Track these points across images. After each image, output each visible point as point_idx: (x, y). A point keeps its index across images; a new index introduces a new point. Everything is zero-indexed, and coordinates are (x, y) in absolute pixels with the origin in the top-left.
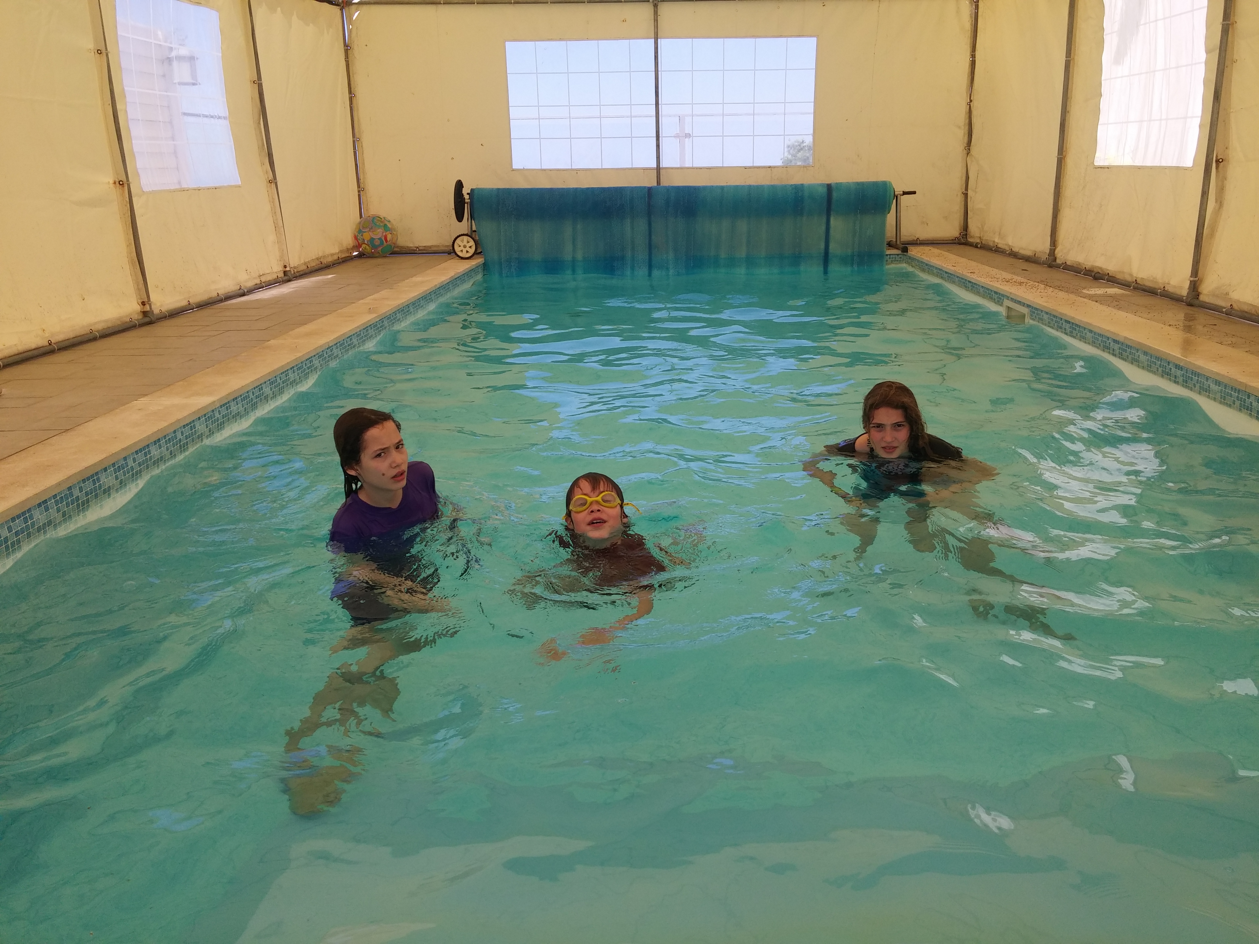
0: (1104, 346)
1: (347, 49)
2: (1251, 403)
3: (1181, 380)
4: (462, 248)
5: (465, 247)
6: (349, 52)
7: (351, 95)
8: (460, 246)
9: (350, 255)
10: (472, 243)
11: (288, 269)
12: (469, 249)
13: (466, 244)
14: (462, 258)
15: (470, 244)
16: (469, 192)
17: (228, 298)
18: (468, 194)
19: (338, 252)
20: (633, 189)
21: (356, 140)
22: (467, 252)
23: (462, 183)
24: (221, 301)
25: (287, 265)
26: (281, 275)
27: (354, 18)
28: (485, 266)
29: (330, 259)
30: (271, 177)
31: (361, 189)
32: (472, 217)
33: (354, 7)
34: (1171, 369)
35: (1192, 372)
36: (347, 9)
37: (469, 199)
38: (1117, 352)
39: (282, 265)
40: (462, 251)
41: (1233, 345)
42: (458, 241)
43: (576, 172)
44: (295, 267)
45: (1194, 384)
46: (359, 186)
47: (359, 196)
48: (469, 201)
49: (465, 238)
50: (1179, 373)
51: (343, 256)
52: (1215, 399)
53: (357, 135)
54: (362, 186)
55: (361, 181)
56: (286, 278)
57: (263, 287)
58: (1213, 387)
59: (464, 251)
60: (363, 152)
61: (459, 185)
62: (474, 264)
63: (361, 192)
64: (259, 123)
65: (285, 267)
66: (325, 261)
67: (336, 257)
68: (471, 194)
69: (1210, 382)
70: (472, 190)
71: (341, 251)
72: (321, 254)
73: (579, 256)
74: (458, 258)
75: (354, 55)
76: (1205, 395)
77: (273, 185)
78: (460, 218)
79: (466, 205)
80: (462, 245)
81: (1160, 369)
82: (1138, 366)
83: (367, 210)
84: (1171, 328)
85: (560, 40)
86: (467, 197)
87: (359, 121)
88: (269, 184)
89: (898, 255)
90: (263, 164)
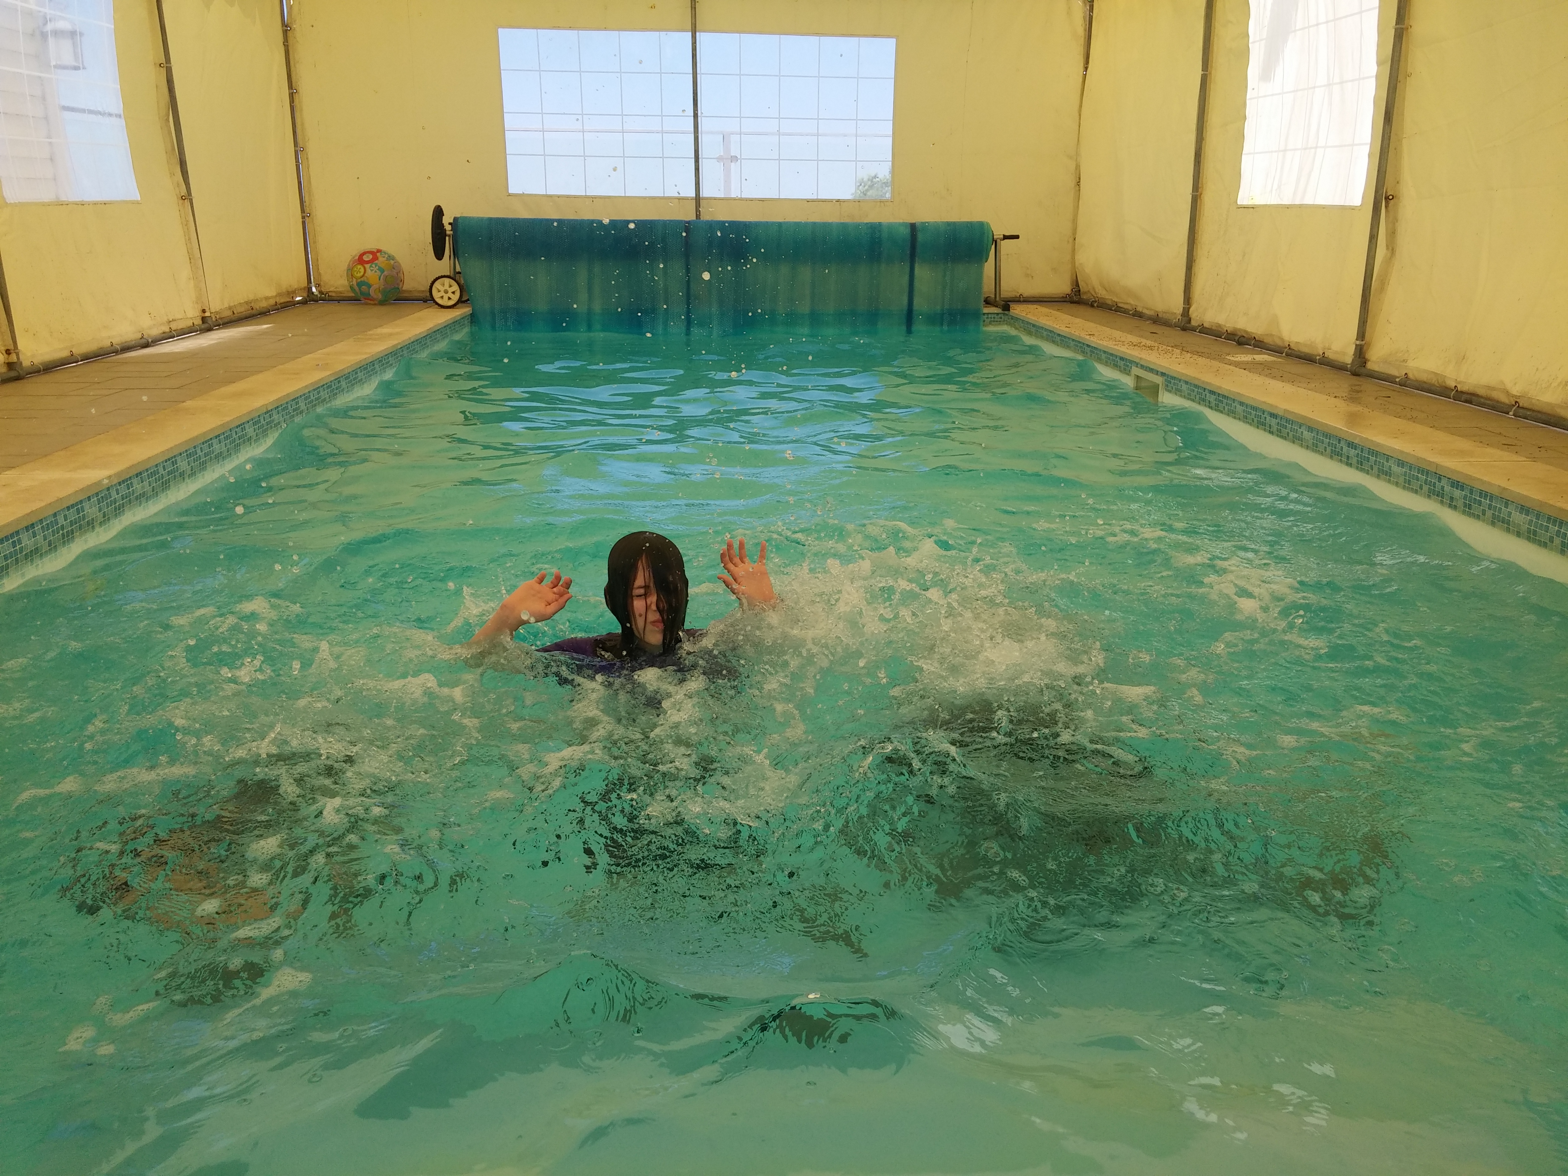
0: (1258, 422)
1: (286, 30)
2: (1443, 487)
3: (1354, 461)
4: (442, 293)
5: (446, 292)
6: (290, 34)
7: (293, 91)
8: (440, 291)
9: (291, 300)
10: (456, 287)
11: (208, 314)
12: (451, 296)
13: (448, 289)
14: (442, 307)
15: (451, 290)
16: (452, 221)
17: (126, 348)
18: (450, 224)
19: (274, 294)
20: (665, 224)
21: (299, 150)
22: (449, 298)
23: (442, 209)
24: (117, 352)
25: (207, 309)
26: (198, 322)
28: (473, 318)
29: (264, 304)
30: (184, 191)
31: (304, 216)
32: (455, 253)
34: (1342, 448)
35: (1369, 452)
37: (451, 230)
38: (1274, 429)
39: (200, 309)
40: (442, 297)
41: (1413, 419)
42: (437, 285)
43: (592, 199)
44: (217, 313)
45: (1372, 466)
46: (303, 211)
47: (304, 223)
48: (452, 232)
49: (447, 281)
50: (1353, 452)
51: (282, 301)
52: (1397, 484)
53: (301, 144)
54: (307, 210)
55: (307, 204)
56: (205, 326)
57: (174, 337)
58: (1396, 469)
59: (446, 296)
60: (309, 165)
61: (438, 213)
62: (458, 313)
63: (306, 217)
64: (168, 120)
65: (204, 311)
66: (257, 306)
67: (272, 302)
68: (455, 224)
69: (1391, 463)
70: (455, 219)
71: (279, 295)
72: (251, 297)
73: (597, 307)
74: (437, 306)
75: (295, 37)
76: (1385, 480)
77: (187, 203)
78: (439, 255)
79: (447, 238)
80: (442, 289)
82: (1301, 446)
83: (315, 242)
84: (1337, 400)
85: (570, 28)
86: (448, 228)
87: (303, 124)
88: (181, 201)
89: (998, 314)
90: (172, 174)
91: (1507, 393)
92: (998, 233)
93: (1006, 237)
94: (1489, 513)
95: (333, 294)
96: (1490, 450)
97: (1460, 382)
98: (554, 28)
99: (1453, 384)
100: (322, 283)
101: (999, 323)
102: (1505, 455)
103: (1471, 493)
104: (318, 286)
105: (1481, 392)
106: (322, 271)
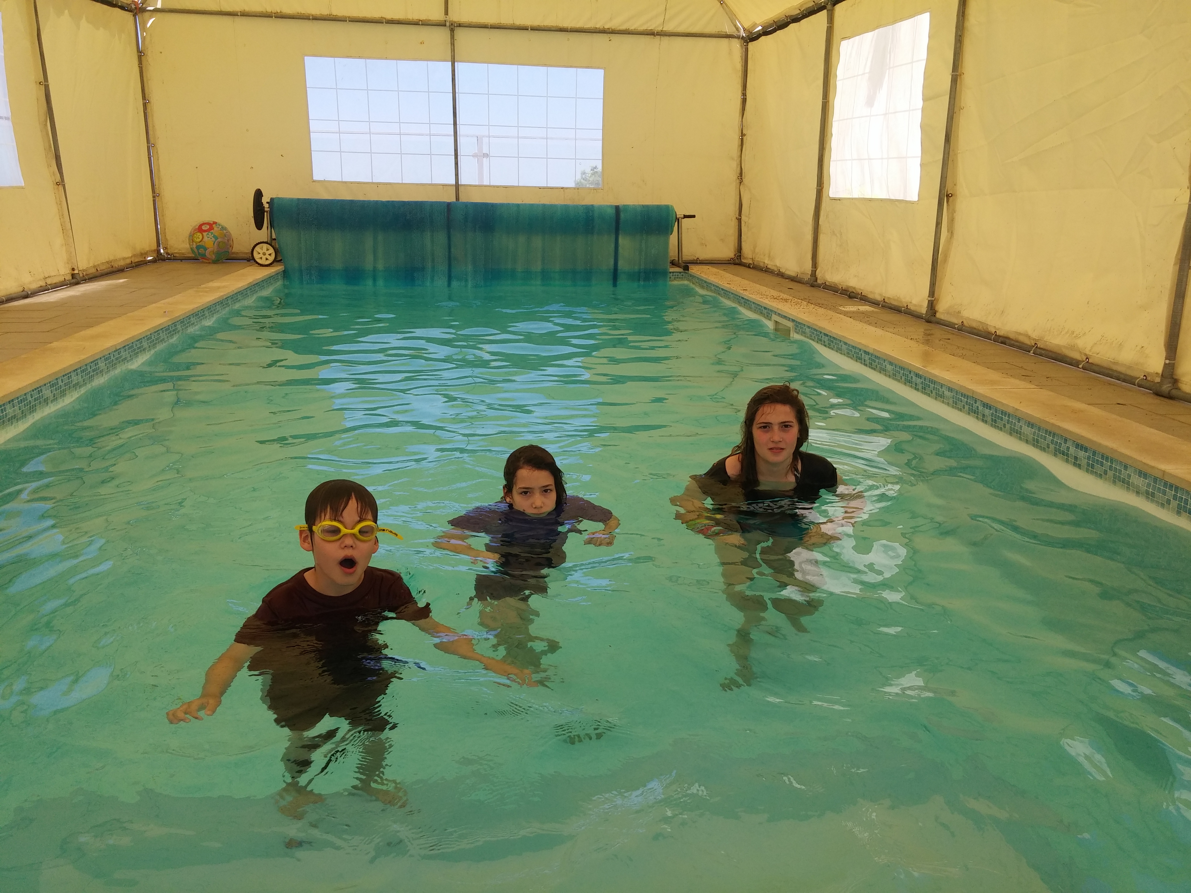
0: (857, 357)
1: (141, 56)
2: (978, 407)
3: (920, 387)
4: (261, 255)
5: (264, 254)
6: (143, 58)
7: (145, 101)
8: (259, 253)
9: (144, 259)
10: (271, 251)
11: (76, 272)
12: (268, 257)
13: (266, 252)
14: (261, 265)
15: (268, 253)
16: (269, 201)
17: (11, 299)
18: (267, 203)
19: (130, 256)
20: (432, 204)
21: (150, 146)
22: (267, 259)
23: (261, 192)
24: (2, 302)
25: (76, 268)
26: (69, 277)
27: (148, 25)
28: (285, 274)
29: (122, 263)
30: (58, 178)
31: (154, 195)
32: (272, 225)
33: (147, 14)
34: (912, 377)
35: (929, 380)
36: (140, 15)
37: (269, 208)
38: (868, 362)
39: (70, 267)
40: (261, 258)
41: (963, 357)
42: (257, 249)
43: (377, 185)
44: (84, 270)
45: (932, 391)
46: (153, 191)
47: (154, 201)
48: (269, 209)
49: (265, 246)
50: (919, 381)
51: (136, 261)
52: (948, 404)
53: (152, 140)
54: (157, 191)
55: (157, 187)
56: (74, 281)
57: (49, 290)
58: (947, 393)
59: (264, 257)
60: (158, 157)
61: (259, 194)
62: (273, 271)
63: (156, 197)
64: (46, 125)
65: (73, 269)
66: (116, 265)
67: (128, 261)
68: (271, 202)
69: (944, 389)
70: (272, 199)
71: (134, 256)
72: (112, 258)
73: (380, 266)
74: (257, 265)
75: (147, 61)
76: (940, 401)
77: (61, 187)
78: (259, 225)
79: (265, 213)
80: (261, 252)
81: (903, 378)
82: (886, 375)
83: (163, 216)
84: (912, 342)
85: (360, 57)
86: (266, 206)
87: (154, 126)
88: (56, 186)
89: (680, 273)
90: (49, 166)
91: (1029, 337)
92: (680, 213)
93: (685, 217)
94: (1008, 426)
95: (177, 255)
96: (1012, 380)
97: (998, 329)
98: (348, 57)
99: (993, 331)
100: (168, 247)
101: (682, 279)
102: (1022, 384)
103: (996, 412)
104: (165, 248)
105: (1012, 336)
106: (168, 238)
